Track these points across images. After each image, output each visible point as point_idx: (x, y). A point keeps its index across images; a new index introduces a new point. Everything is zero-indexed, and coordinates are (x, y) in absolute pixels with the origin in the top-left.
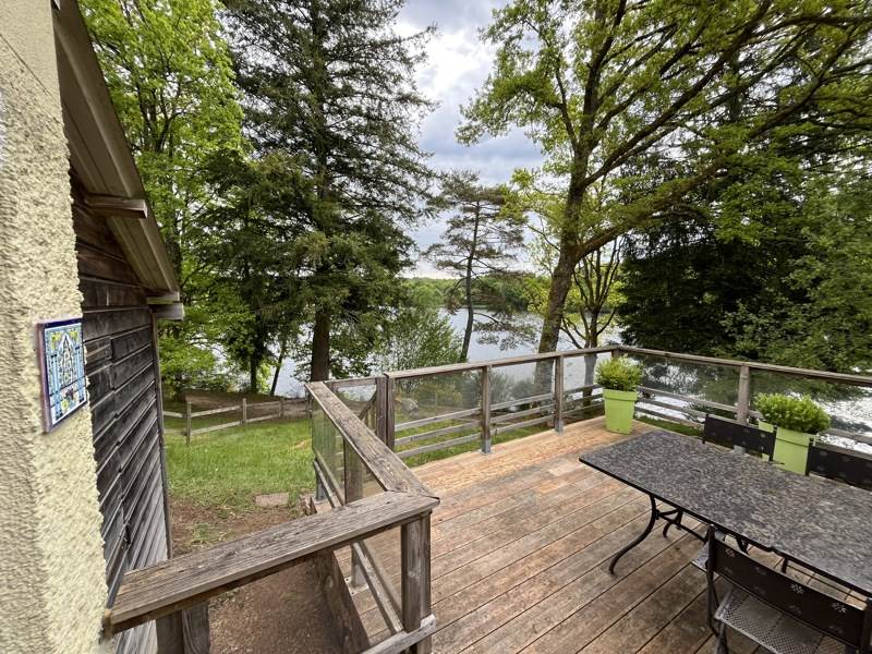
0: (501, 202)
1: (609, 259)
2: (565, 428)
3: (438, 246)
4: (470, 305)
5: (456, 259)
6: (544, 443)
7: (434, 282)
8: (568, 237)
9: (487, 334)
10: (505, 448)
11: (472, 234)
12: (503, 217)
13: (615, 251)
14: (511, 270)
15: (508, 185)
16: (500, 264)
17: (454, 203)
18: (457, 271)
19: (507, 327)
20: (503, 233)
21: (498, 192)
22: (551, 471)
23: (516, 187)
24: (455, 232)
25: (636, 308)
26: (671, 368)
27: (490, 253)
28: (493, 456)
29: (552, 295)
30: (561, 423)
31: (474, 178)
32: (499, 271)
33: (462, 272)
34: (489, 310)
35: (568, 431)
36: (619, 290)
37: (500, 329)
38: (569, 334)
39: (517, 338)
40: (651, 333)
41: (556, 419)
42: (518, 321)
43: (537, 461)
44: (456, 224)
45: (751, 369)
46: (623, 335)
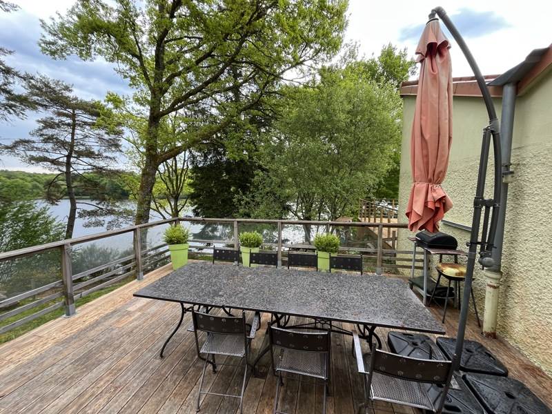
0: (98, 115)
1: (182, 166)
2: (144, 276)
3: (28, 142)
4: (72, 196)
5: (54, 156)
6: (126, 291)
7: (30, 175)
8: (151, 148)
9: (93, 219)
10: (91, 305)
11: (70, 136)
12: (99, 126)
13: (185, 161)
14: (112, 168)
15: (103, 103)
16: (101, 163)
17: (46, 106)
18: (56, 167)
19: (111, 212)
20: (101, 139)
21: (93, 106)
22: (129, 309)
23: (110, 106)
24: (49, 132)
25: (200, 195)
26: (219, 227)
27: (89, 154)
28: (77, 316)
29: (142, 187)
30: (141, 273)
31: (67, 88)
32: (101, 168)
33: (61, 168)
34: (93, 199)
35: (147, 277)
36: (190, 185)
37: (106, 214)
38: (160, 213)
39: (121, 220)
40: (208, 209)
41: (137, 272)
42: (121, 206)
43: (118, 306)
44: (48, 124)
45: (238, 222)
46: (194, 211)
